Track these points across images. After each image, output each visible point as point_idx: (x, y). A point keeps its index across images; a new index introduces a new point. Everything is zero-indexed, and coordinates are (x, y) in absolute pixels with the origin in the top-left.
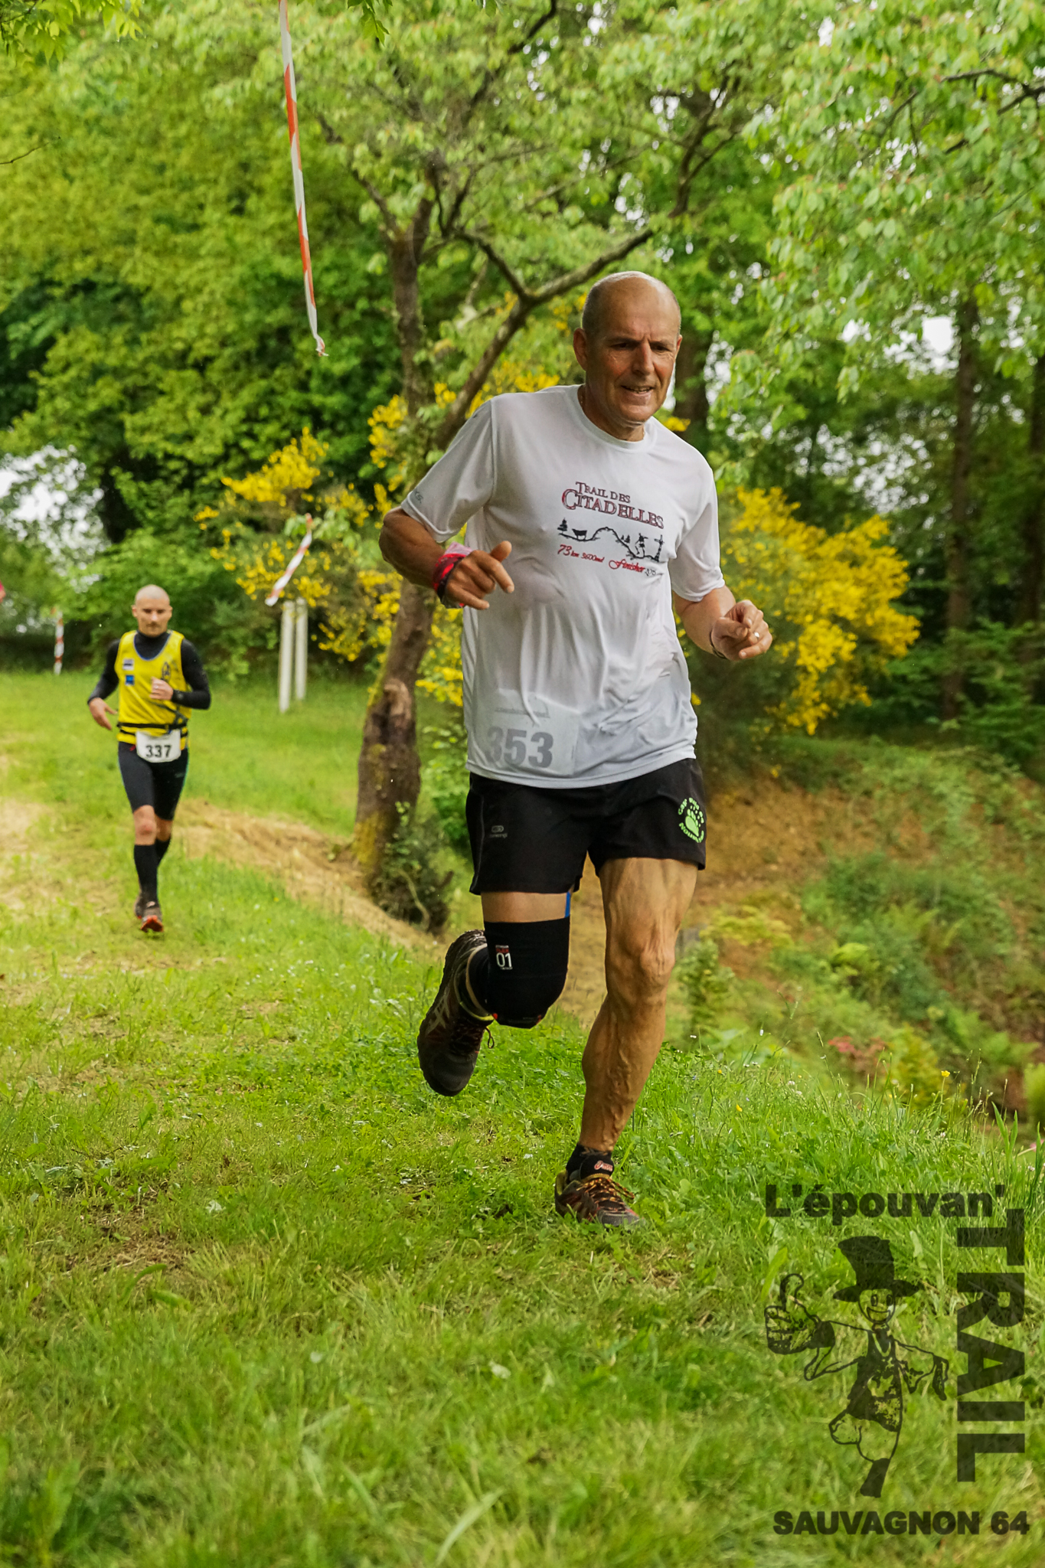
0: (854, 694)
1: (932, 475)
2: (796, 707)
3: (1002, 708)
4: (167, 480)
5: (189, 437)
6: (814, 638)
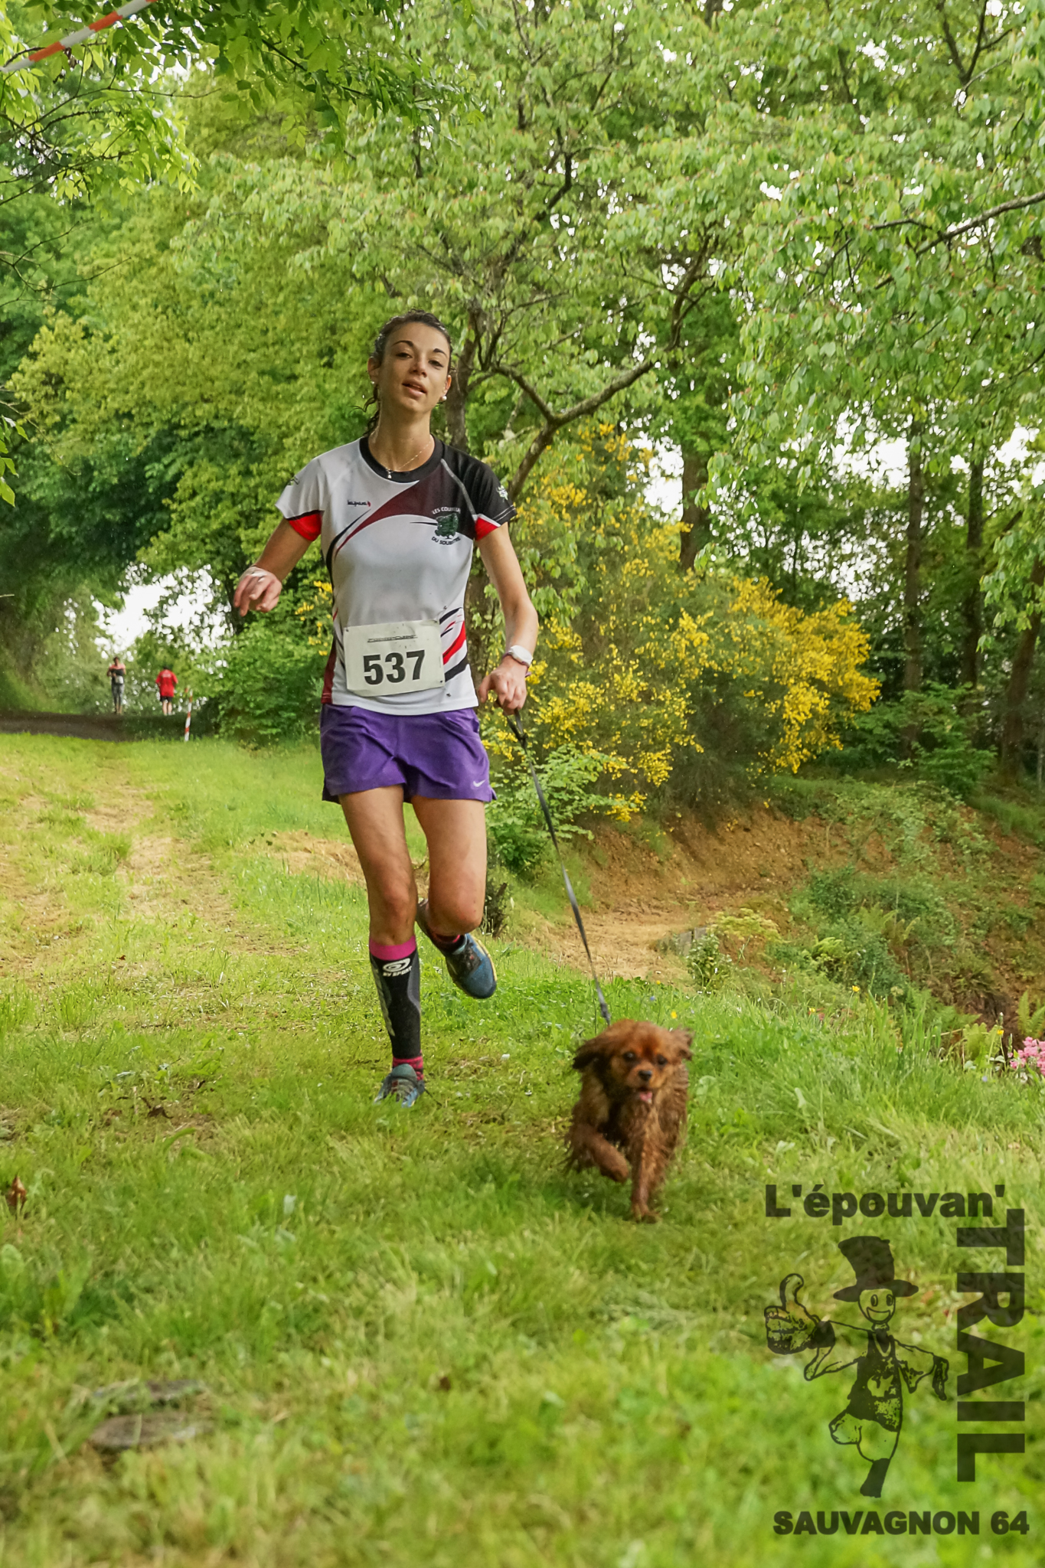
0: (828, 743)
2: (782, 751)
3: (948, 751)
6: (795, 697)
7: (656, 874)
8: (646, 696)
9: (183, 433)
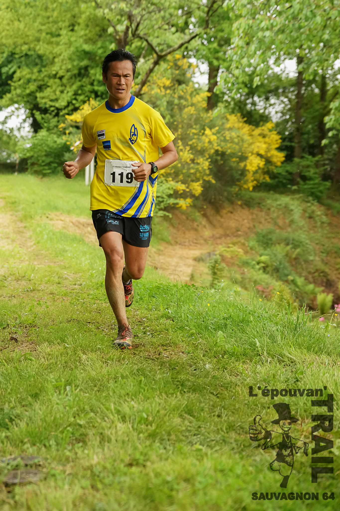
0: (264, 178)
1: (290, 110)
2: (246, 182)
3: (312, 182)
4: (50, 114)
5: (57, 100)
6: (251, 160)
7: (196, 230)
8: (193, 161)
9: (17, 56)
